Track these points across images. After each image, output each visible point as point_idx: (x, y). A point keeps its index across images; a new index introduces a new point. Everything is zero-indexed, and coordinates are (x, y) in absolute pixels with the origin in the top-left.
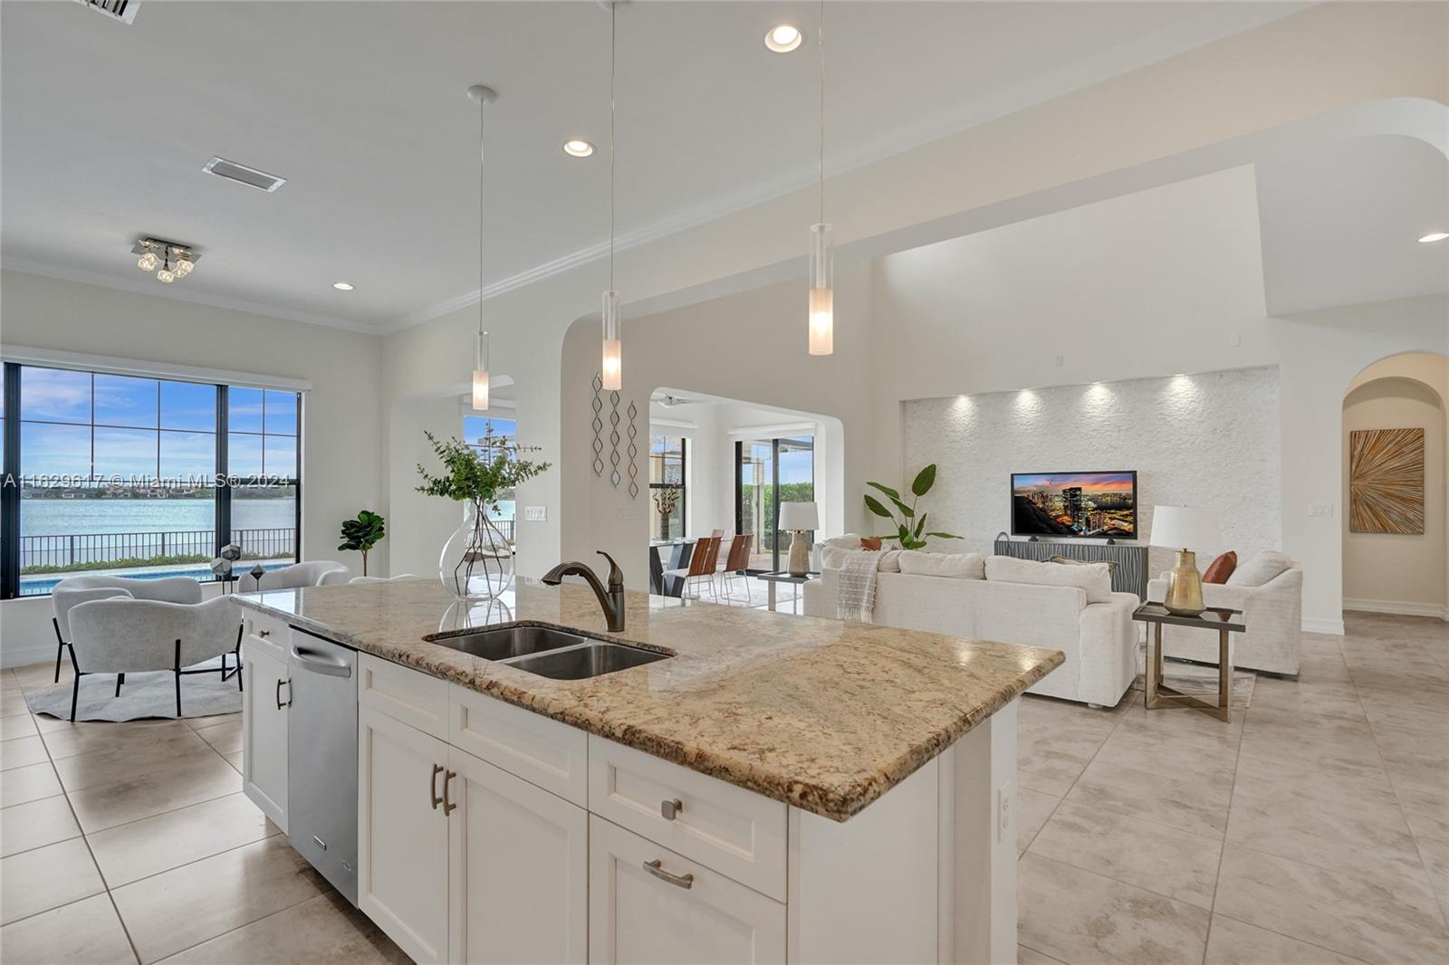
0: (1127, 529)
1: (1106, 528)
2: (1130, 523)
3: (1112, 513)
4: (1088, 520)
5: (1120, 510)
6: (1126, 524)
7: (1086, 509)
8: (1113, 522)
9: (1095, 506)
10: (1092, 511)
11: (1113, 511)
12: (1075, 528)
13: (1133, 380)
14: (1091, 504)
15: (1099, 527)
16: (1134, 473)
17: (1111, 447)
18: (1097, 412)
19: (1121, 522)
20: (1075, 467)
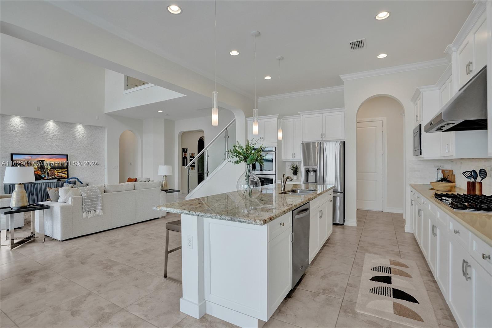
0: (64, 176)
1: (55, 176)
2: (66, 174)
3: (58, 170)
4: (48, 173)
5: (61, 169)
6: (64, 175)
7: (47, 169)
8: (58, 174)
9: (51, 167)
10: (50, 169)
11: (58, 169)
12: (43, 176)
13: (64, 122)
14: (50, 167)
15: (53, 176)
16: (67, 155)
17: (56, 145)
18: (51, 132)
19: (62, 174)
20: (41, 152)
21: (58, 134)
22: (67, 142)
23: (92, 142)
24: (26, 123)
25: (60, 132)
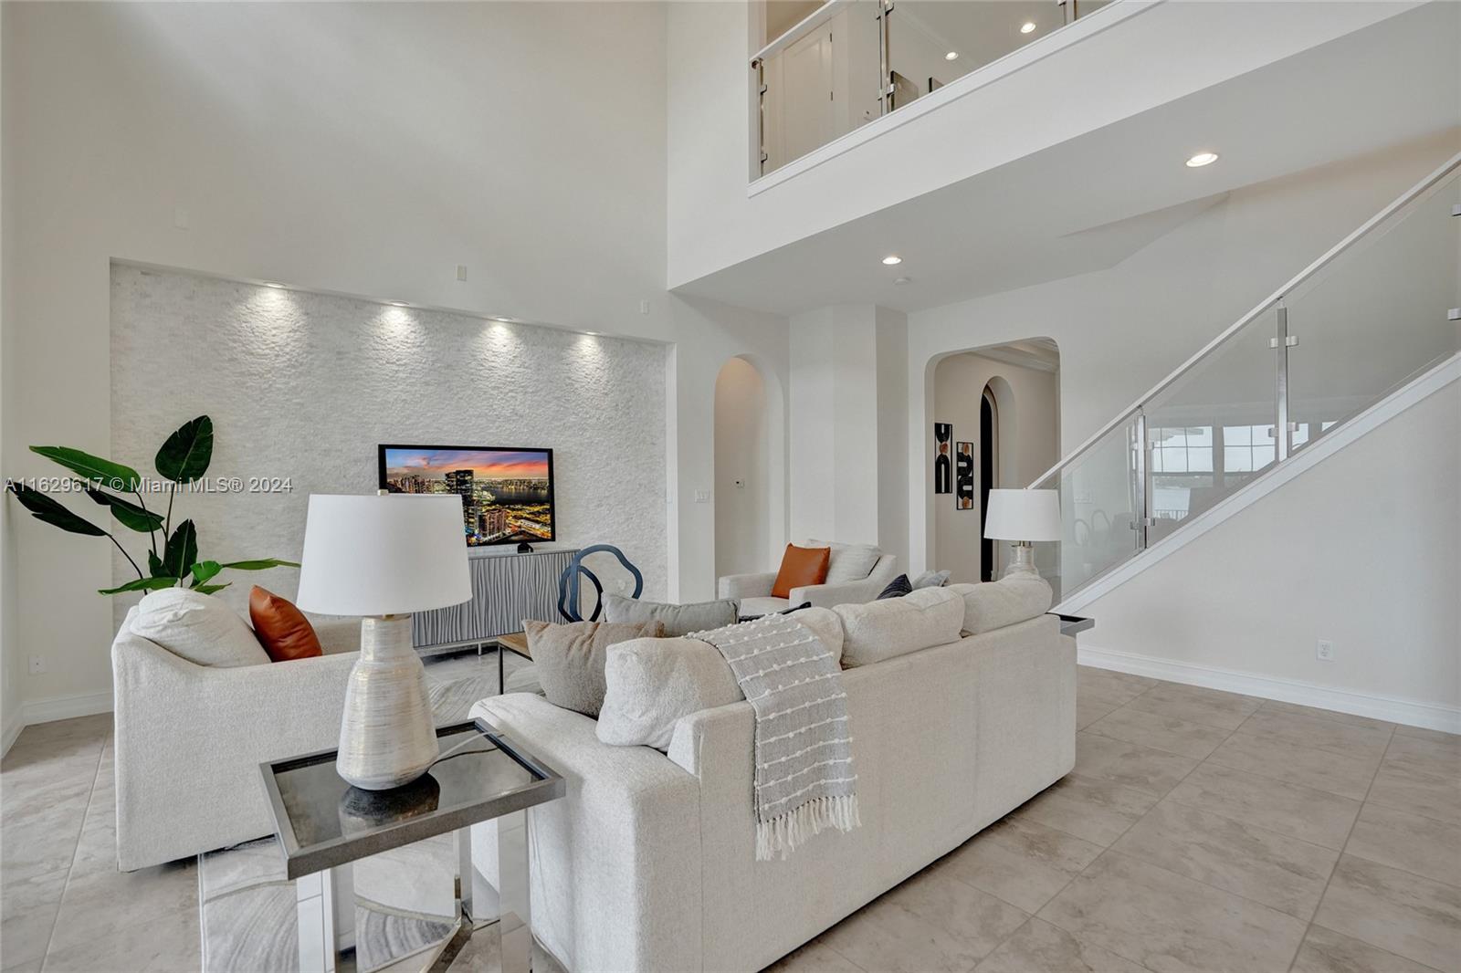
0: (540, 533)
1: (508, 531)
2: (546, 523)
3: (518, 510)
4: (482, 520)
5: (529, 505)
6: (537, 526)
7: (479, 503)
8: (519, 524)
9: (493, 498)
10: (489, 505)
11: (519, 506)
13: (538, 327)
14: (488, 496)
15: (499, 530)
16: (550, 452)
18: (499, 362)
19: (530, 523)
20: (470, 439)
21: (522, 370)
22: (550, 402)
23: (628, 402)
24: (423, 332)
25: (526, 365)
